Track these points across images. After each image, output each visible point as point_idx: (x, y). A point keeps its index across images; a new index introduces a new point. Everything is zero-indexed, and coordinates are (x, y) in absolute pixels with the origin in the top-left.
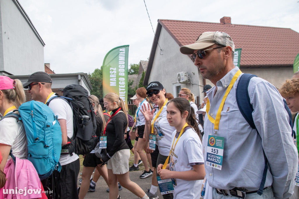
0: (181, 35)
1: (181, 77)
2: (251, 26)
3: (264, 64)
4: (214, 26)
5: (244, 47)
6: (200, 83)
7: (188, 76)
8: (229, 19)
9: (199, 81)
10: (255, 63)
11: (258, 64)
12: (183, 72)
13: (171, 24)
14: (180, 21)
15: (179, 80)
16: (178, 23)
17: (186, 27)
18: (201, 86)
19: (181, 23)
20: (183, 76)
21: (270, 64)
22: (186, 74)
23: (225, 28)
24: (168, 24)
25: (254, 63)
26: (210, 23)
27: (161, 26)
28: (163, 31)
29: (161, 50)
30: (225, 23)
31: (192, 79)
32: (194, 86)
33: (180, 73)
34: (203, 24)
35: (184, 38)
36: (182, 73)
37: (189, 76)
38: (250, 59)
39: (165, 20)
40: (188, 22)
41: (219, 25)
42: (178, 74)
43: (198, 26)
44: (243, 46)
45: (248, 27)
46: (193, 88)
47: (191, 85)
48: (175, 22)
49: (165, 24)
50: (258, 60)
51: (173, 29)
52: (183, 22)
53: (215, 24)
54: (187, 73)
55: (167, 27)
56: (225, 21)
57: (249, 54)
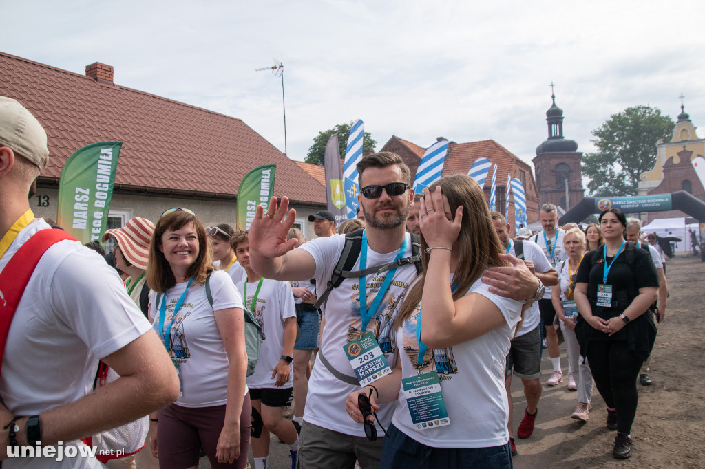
2: (159, 98)
3: (178, 188)
4: (67, 79)
5: (136, 142)
8: (110, 70)
10: (157, 184)
11: (164, 187)
21: (192, 189)
23: (95, 89)
25: (154, 183)
26: (57, 70)
30: (96, 80)
34: (38, 69)
38: (146, 172)
41: (81, 80)
44: (133, 140)
45: (152, 99)
50: (165, 178)
53: (72, 74)
56: (98, 73)
57: (144, 161)
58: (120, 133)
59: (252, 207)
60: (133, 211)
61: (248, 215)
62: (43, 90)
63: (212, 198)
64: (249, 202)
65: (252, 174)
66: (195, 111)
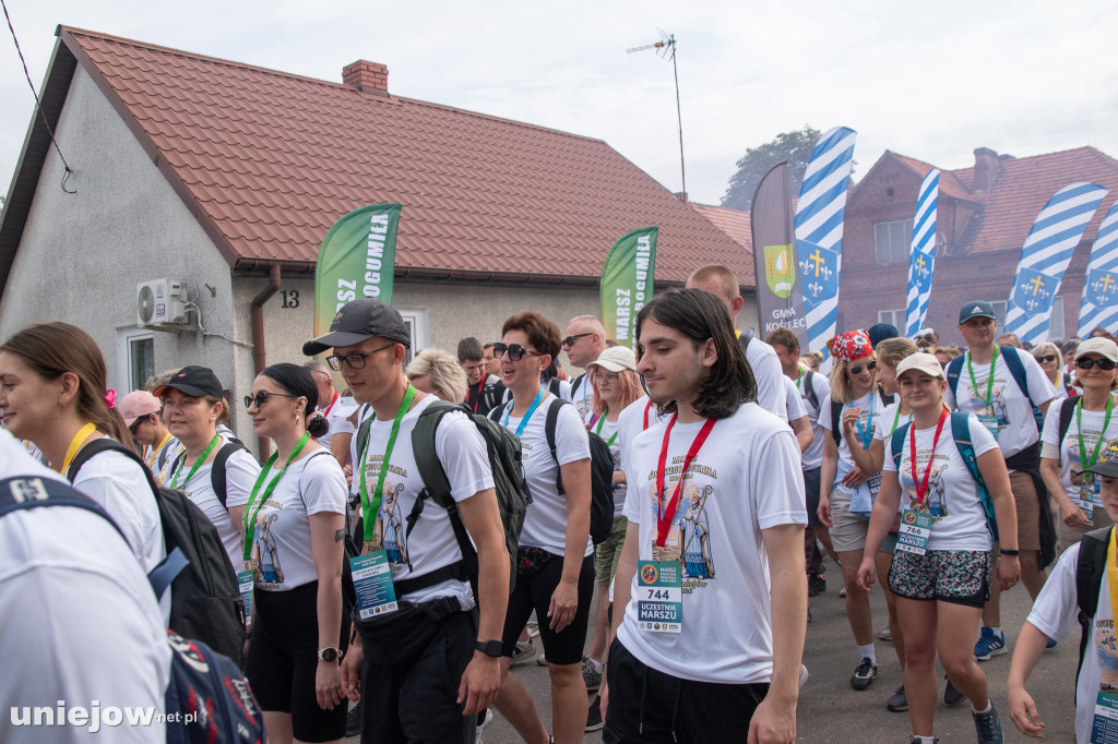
0: (165, 115)
1: (157, 301)
2: (464, 113)
3: (502, 270)
4: (316, 93)
5: (430, 194)
6: (236, 332)
7: (185, 298)
8: (381, 72)
9: (235, 324)
10: (468, 264)
11: (479, 269)
12: (163, 281)
13: (122, 60)
14: (166, 52)
15: (147, 316)
16: (154, 57)
17: (190, 84)
18: (241, 345)
19: (169, 59)
20: (166, 300)
21: (524, 271)
22: (177, 291)
23: (359, 106)
24: (107, 58)
25: (461, 264)
26: (300, 80)
27: (75, 62)
28: (82, 83)
29: (67, 169)
30: (360, 89)
31: (206, 312)
32: (213, 342)
33: (153, 285)
34: (271, 80)
35: (178, 130)
36: (161, 287)
37: (189, 300)
38: (448, 244)
39: (94, 37)
40: (205, 60)
41: (337, 93)
42: (140, 286)
43: (245, 85)
44: (425, 190)
45: (452, 116)
46: (209, 353)
47: (200, 339)
48: (141, 54)
49: (92, 55)
50: (479, 254)
51: (128, 84)
52: (179, 55)
53: (322, 84)
54: (184, 286)
55: (102, 68)
56: (363, 78)
57: (445, 226)
58: (403, 179)
59: (625, 299)
60: (429, 310)
61: (618, 314)
62: (280, 116)
63: (557, 284)
64: (619, 292)
65: (622, 244)
66: (524, 131)
